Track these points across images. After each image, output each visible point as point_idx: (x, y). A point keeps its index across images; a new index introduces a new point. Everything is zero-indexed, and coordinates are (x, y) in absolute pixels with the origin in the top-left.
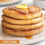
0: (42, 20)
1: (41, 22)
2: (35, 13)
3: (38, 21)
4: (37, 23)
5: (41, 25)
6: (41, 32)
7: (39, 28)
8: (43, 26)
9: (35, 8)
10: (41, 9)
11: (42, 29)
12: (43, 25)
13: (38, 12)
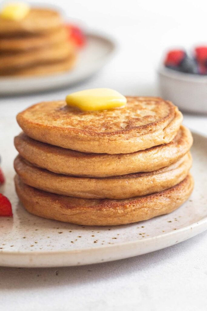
0: (181, 157)
1: (177, 165)
2: (154, 128)
3: (166, 161)
4: (162, 168)
5: (178, 177)
6: (177, 207)
7: (169, 189)
8: (185, 180)
9: (153, 106)
10: (177, 110)
11: (181, 193)
12: (188, 176)
13: (166, 124)
